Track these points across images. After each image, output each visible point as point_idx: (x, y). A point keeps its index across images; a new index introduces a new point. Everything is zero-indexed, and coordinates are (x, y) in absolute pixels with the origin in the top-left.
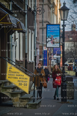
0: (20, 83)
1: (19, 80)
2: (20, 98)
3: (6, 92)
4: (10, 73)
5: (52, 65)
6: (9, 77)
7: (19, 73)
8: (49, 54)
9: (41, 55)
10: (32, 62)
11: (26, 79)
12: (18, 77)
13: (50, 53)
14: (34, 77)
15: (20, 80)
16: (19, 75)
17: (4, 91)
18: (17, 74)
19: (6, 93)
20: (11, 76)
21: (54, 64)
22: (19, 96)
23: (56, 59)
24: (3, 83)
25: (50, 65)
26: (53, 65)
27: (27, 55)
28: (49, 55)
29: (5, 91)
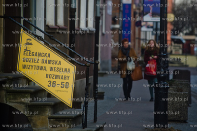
0: (52, 80)
1: (49, 72)
2: (50, 118)
3: (16, 101)
4: (26, 57)
5: (143, 40)
6: (24, 67)
7: (49, 56)
8: (135, 14)
9: (117, 15)
10: (90, 31)
11: (66, 70)
12: (48, 66)
13: (138, 11)
14: (86, 65)
15: (52, 73)
16: (50, 62)
17: (10, 99)
18: (45, 58)
19: (15, 104)
20: (28, 63)
21: (148, 38)
22: (49, 113)
23: (151, 24)
24: (9, 79)
25: (139, 39)
26: (146, 40)
27: (76, 13)
28: (137, 15)
29: (15, 99)
